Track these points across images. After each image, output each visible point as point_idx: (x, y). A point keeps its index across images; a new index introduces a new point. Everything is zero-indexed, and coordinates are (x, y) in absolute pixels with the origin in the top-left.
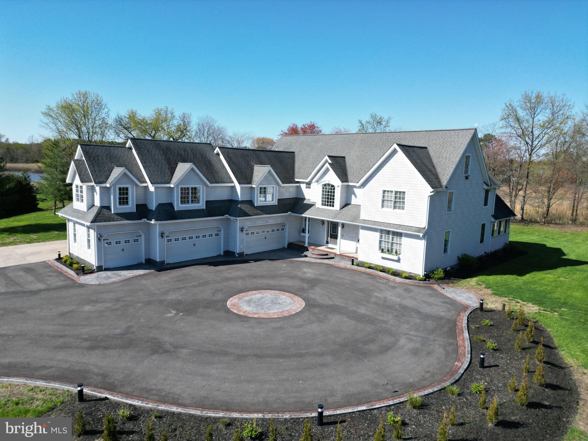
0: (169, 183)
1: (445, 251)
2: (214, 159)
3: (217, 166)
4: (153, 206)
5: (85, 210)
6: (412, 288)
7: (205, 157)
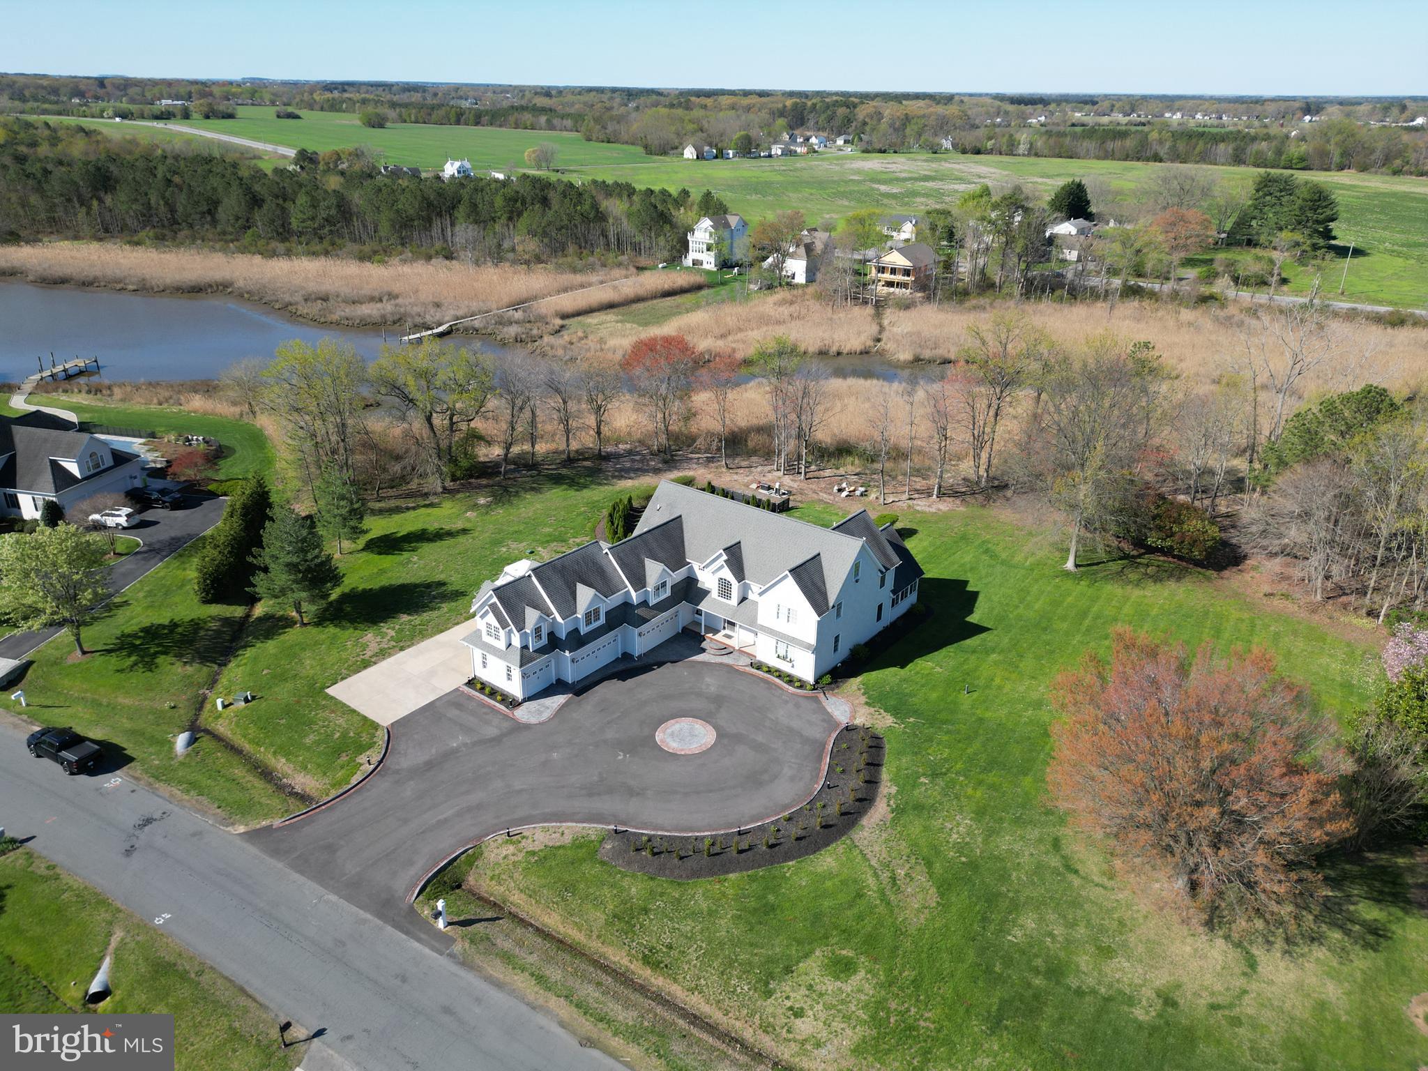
0: (575, 613)
1: (836, 650)
2: (604, 562)
3: (609, 570)
4: (563, 635)
5: (504, 649)
6: (801, 700)
7: (597, 563)
